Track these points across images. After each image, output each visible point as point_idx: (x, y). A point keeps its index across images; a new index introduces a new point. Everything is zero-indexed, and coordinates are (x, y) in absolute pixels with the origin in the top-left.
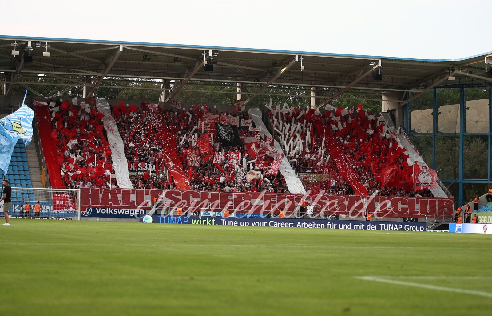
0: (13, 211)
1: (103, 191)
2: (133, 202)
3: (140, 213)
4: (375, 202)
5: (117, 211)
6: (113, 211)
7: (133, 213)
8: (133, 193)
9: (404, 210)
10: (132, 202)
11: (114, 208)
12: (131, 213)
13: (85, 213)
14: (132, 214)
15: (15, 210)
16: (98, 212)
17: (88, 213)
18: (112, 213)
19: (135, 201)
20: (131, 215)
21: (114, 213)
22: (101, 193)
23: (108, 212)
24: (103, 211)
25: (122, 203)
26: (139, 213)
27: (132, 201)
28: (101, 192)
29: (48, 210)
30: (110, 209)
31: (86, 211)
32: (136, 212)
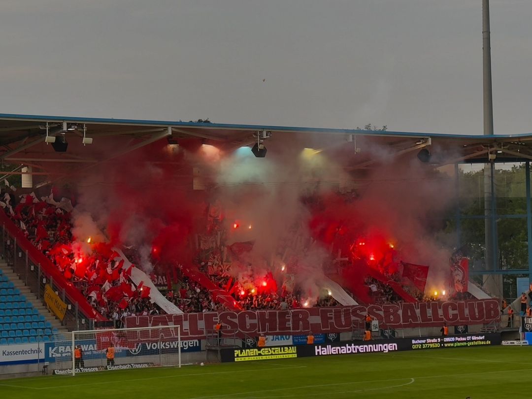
0: (50, 356)
1: (152, 319)
2: (186, 331)
3: (195, 345)
4: (427, 309)
5: (170, 344)
6: (165, 345)
7: (187, 346)
8: (186, 320)
9: (455, 316)
10: (185, 331)
11: (164, 341)
12: (185, 346)
13: (133, 351)
14: (186, 347)
15: (52, 354)
16: (149, 348)
17: (137, 351)
18: (164, 347)
19: (187, 330)
20: (185, 348)
21: (166, 347)
22: (150, 323)
23: (160, 347)
24: (154, 346)
25: (174, 334)
26: (193, 344)
27: (185, 330)
28: (150, 321)
29: (91, 350)
30: (161, 342)
31: (135, 348)
32: (190, 344)
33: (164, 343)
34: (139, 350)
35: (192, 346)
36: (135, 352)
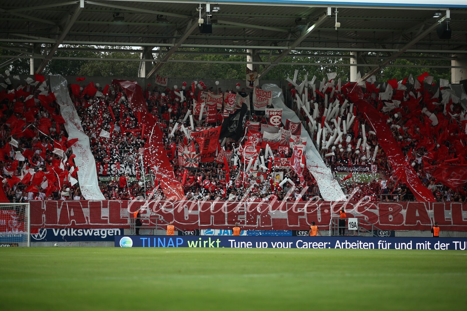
1: (62, 204)
2: (105, 219)
3: (116, 234)
4: (445, 211)
5: (83, 232)
6: (77, 233)
7: (106, 234)
8: (105, 206)
10: (103, 219)
11: (76, 228)
12: (102, 234)
13: (36, 236)
14: (104, 236)
16: (56, 234)
17: (41, 236)
18: (76, 235)
19: (107, 217)
20: (102, 237)
21: (79, 235)
22: (59, 208)
23: (70, 233)
24: (63, 233)
25: (89, 221)
26: (114, 233)
27: (103, 217)
28: (59, 206)
30: (72, 229)
31: (39, 234)
32: (109, 232)
33: (75, 230)
34: (43, 236)
35: (112, 235)
36: (39, 237)
